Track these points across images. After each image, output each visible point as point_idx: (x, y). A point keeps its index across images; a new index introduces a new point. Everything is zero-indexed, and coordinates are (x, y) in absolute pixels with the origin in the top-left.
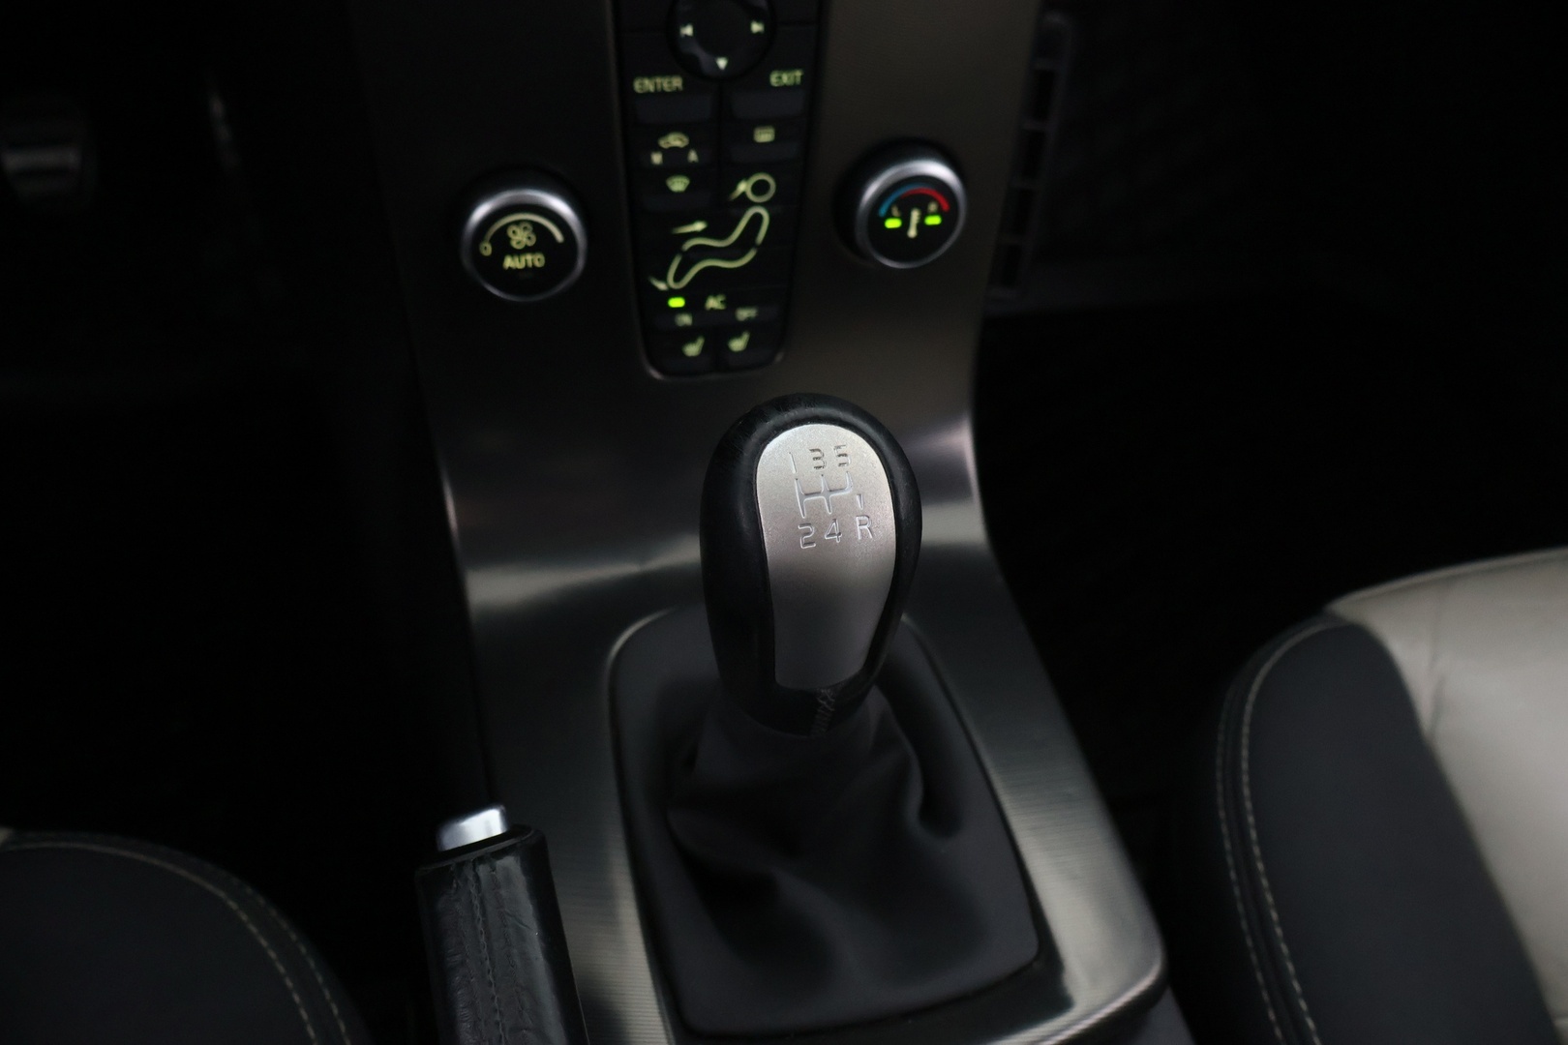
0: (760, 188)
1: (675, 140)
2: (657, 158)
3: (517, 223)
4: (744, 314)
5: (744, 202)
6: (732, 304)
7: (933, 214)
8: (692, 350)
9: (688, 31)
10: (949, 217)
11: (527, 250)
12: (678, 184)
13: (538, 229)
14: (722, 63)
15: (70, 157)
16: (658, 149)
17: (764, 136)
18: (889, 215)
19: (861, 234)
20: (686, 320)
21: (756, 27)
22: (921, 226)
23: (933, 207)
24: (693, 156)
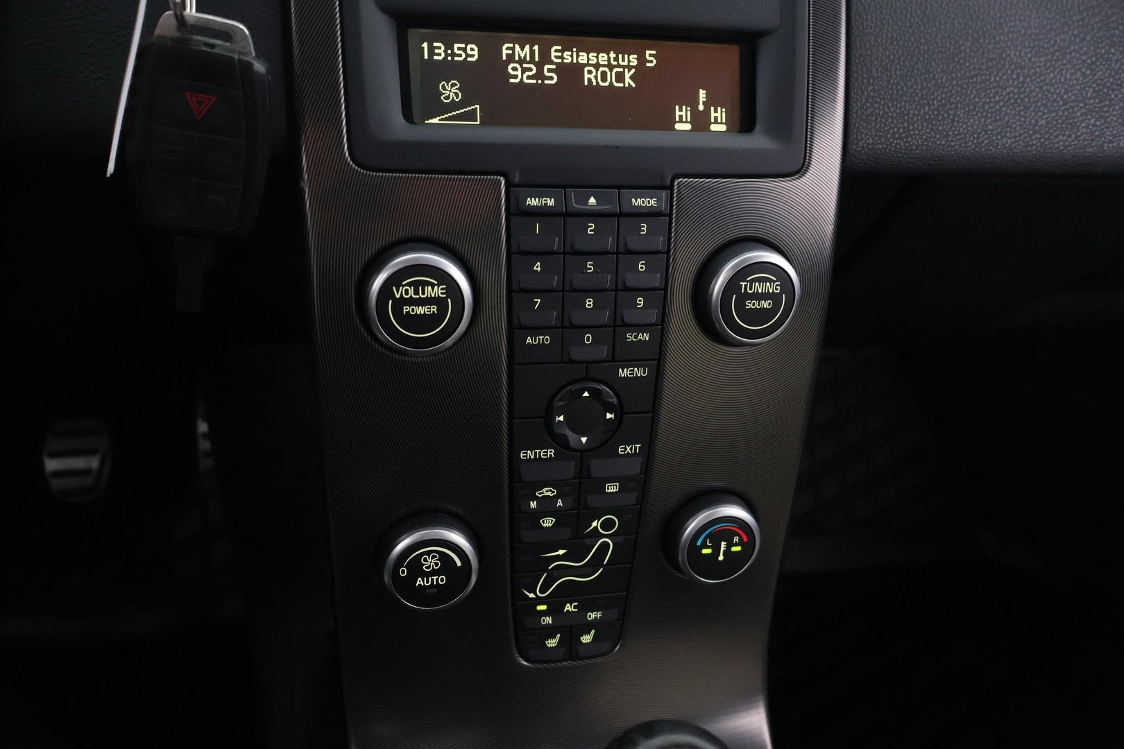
0: (607, 525)
1: (547, 492)
2: (533, 505)
3: (428, 553)
4: (592, 616)
5: (596, 534)
6: (584, 608)
7: (736, 545)
8: (552, 643)
9: (561, 418)
10: (748, 546)
11: (434, 573)
12: (548, 523)
13: (443, 557)
14: (584, 440)
15: (94, 463)
16: (535, 498)
17: (612, 488)
18: (704, 546)
19: (682, 557)
20: (548, 620)
21: (609, 416)
22: (727, 552)
23: (736, 539)
24: (560, 503)
